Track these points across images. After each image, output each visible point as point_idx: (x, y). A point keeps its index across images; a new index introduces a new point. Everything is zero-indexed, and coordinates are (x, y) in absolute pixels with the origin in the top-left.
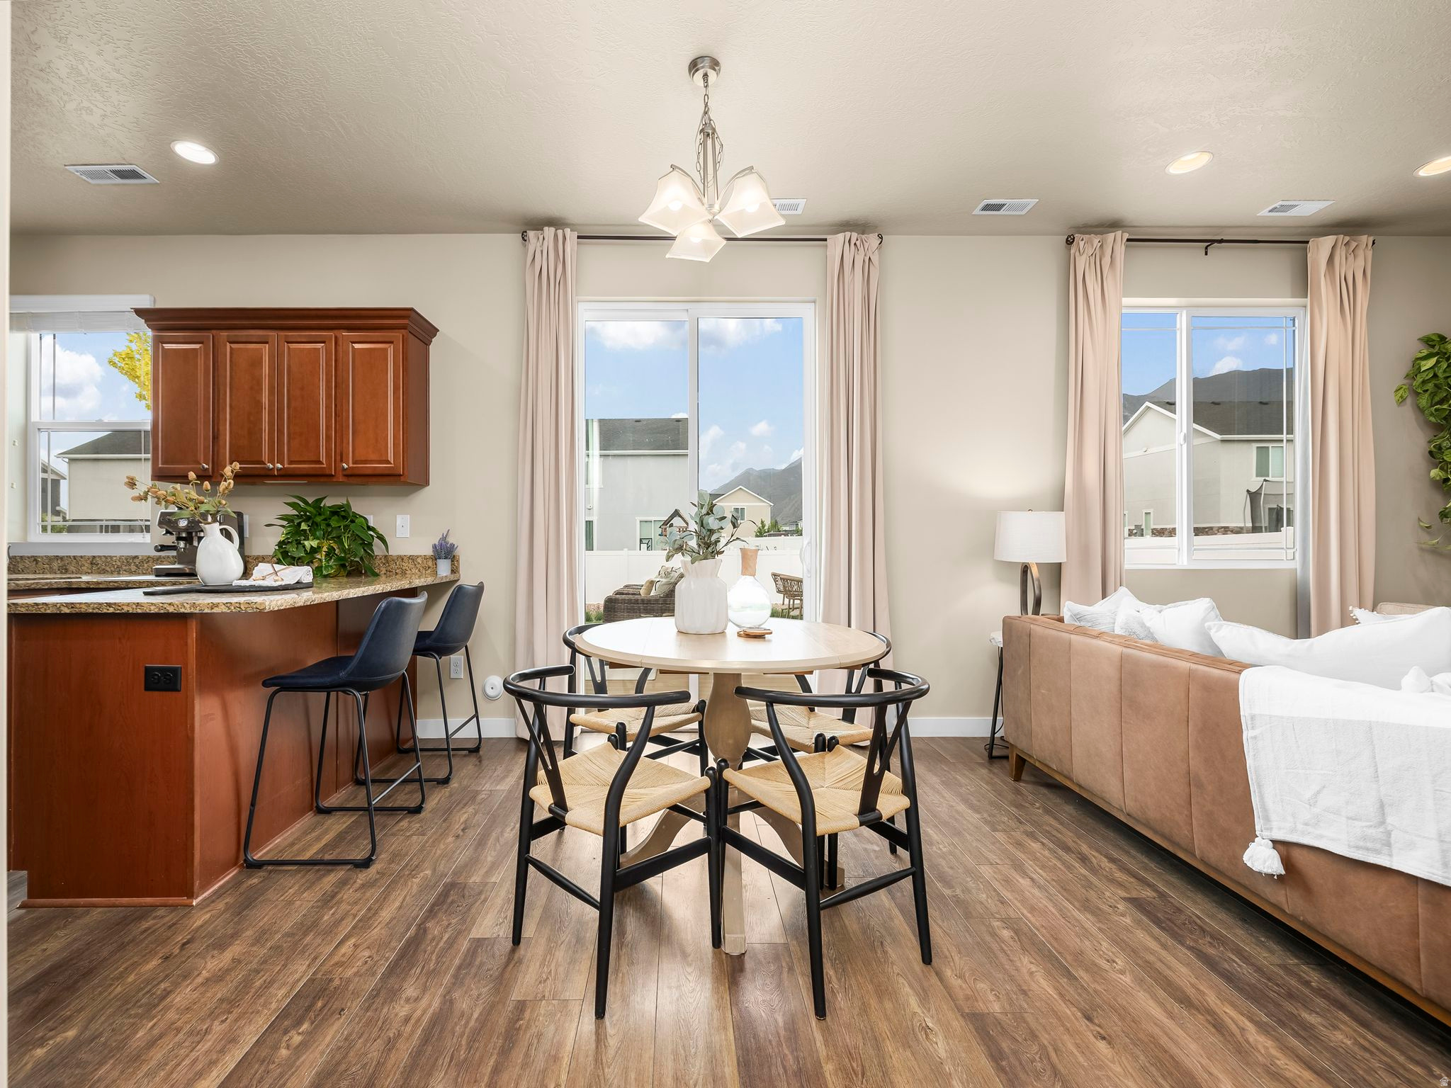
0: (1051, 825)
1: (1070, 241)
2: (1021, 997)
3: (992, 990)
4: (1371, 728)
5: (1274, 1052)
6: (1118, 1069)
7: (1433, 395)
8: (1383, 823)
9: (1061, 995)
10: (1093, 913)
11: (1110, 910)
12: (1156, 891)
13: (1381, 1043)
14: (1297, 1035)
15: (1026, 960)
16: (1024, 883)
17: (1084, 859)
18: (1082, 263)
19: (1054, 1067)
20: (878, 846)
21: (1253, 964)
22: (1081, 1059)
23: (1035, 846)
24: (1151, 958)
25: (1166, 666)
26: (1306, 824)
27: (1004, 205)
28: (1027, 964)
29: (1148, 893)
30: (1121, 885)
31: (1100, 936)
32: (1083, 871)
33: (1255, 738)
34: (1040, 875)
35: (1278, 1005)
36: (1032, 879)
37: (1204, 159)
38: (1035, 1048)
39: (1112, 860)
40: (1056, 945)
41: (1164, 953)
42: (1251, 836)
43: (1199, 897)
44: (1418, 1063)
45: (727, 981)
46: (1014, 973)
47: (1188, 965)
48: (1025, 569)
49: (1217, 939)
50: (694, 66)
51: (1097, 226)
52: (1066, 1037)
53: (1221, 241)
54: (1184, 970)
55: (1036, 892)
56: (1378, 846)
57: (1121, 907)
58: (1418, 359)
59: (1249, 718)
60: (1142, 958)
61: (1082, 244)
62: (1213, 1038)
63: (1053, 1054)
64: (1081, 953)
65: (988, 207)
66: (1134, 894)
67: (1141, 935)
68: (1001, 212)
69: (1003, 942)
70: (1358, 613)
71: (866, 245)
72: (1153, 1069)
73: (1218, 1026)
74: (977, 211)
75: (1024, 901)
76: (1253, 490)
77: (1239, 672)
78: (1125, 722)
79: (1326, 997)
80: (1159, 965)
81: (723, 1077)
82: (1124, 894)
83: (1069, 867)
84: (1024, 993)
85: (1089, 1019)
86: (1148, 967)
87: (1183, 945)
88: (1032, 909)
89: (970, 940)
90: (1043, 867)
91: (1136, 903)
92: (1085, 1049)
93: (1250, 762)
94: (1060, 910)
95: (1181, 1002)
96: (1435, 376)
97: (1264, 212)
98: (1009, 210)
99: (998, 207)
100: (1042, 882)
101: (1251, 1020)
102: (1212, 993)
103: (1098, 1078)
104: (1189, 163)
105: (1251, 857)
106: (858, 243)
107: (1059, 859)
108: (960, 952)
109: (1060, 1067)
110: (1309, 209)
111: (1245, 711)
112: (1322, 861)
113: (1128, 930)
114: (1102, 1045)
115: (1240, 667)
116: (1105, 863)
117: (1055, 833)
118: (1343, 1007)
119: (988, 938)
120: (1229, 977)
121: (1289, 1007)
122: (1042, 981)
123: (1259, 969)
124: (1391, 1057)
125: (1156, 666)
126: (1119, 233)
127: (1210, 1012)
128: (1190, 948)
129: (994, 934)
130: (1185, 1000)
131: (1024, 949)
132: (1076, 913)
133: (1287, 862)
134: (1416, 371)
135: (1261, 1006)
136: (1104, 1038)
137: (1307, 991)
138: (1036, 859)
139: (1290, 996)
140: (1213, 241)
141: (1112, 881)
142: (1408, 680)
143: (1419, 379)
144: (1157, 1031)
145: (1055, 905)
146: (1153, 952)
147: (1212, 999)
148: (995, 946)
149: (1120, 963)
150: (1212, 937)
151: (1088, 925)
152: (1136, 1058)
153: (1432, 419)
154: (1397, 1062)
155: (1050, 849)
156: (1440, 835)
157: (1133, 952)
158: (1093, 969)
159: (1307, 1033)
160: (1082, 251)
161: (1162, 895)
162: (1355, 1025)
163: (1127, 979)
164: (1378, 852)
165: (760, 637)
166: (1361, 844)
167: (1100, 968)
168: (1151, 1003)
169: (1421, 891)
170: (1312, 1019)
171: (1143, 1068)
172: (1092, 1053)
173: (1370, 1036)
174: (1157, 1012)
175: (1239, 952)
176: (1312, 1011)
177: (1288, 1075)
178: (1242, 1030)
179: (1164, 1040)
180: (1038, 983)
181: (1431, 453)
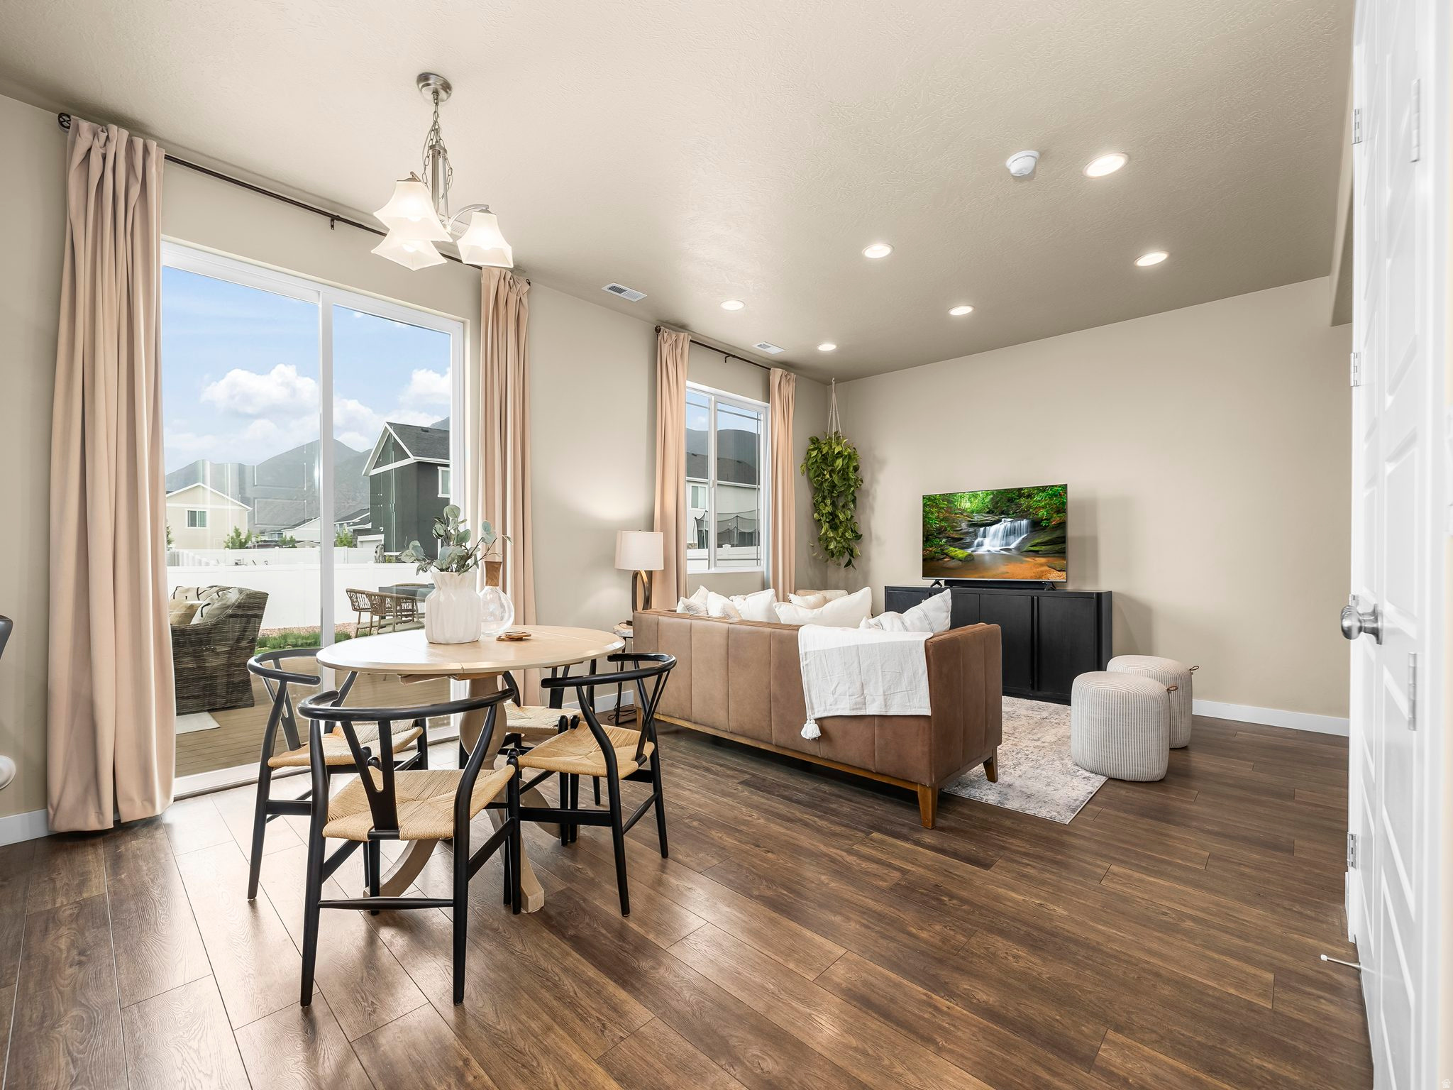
0: (681, 757)
1: (658, 330)
2: (723, 851)
3: (708, 855)
4: (858, 648)
5: (829, 825)
6: (781, 861)
7: (815, 471)
8: (863, 694)
9: (740, 841)
10: (729, 796)
11: (735, 792)
12: (749, 774)
13: (858, 805)
14: (832, 815)
15: (713, 833)
16: (687, 793)
17: (708, 770)
18: (666, 349)
19: (757, 874)
20: (584, 803)
21: (804, 793)
22: (766, 865)
23: (679, 771)
24: (766, 807)
25: (758, 632)
26: (831, 705)
27: (625, 291)
28: (715, 834)
29: (747, 777)
30: (733, 777)
31: (740, 806)
32: (712, 776)
33: (807, 665)
34: (691, 786)
35: (821, 806)
36: (689, 790)
37: (740, 306)
38: (744, 871)
39: (721, 765)
40: (723, 819)
41: (769, 802)
42: (804, 720)
43: (769, 770)
44: (871, 807)
45: (544, 928)
46: (712, 841)
47: (781, 804)
48: (636, 575)
49: (786, 787)
50: (424, 78)
51: (673, 325)
52: (754, 859)
53: (734, 356)
54: (781, 806)
55: (696, 796)
56: (860, 706)
57: (740, 787)
58: (810, 450)
59: (804, 655)
60: (762, 808)
61: (666, 334)
62: (808, 831)
63: (753, 869)
64: (736, 818)
65: (613, 288)
66: (741, 780)
67: (755, 798)
68: (621, 295)
69: (696, 828)
70: (792, 596)
71: (519, 286)
72: (794, 855)
73: (806, 824)
74: (605, 288)
75: (693, 803)
76: (698, 518)
77: (798, 630)
78: (731, 672)
79: (833, 795)
80: (771, 809)
81: (591, 979)
82: (737, 781)
83: (704, 777)
84: (723, 848)
85: (758, 846)
86: (766, 811)
87: (774, 795)
88: (700, 806)
89: (679, 835)
90: (690, 781)
91: (744, 783)
92: (765, 860)
93: (804, 679)
94: (714, 801)
95: (788, 821)
96: (816, 461)
97: (755, 346)
98: (627, 295)
99: (620, 291)
100: (696, 789)
101: (816, 817)
102: (797, 812)
103: (777, 869)
104: (732, 306)
105: (806, 732)
106: (512, 281)
107: (696, 773)
108: (679, 844)
109: (760, 873)
110: (774, 351)
111: (801, 651)
112: (838, 721)
113: (749, 798)
114: (770, 855)
115: (797, 628)
116: (719, 768)
117: (684, 760)
118: (840, 797)
119: (688, 830)
120: (798, 802)
121: (824, 804)
122: (727, 839)
123: (807, 794)
124: (863, 809)
125: (751, 633)
126: (686, 334)
127: (801, 820)
128: (778, 796)
129: (690, 827)
130: (789, 820)
131: (709, 828)
132: (722, 799)
133: (822, 729)
134: (808, 457)
135: (816, 809)
136: (769, 852)
137: (826, 796)
138: (684, 778)
139: (823, 800)
140: (730, 355)
141: (728, 776)
142: (863, 623)
143: (810, 462)
144: (786, 838)
145: (710, 799)
146: (765, 804)
147: (798, 814)
148: (694, 833)
149: (755, 815)
150: (783, 787)
151: (731, 803)
152: (786, 853)
153: (815, 485)
154: (865, 810)
155: (687, 770)
156: (884, 692)
157: (756, 807)
158: (745, 823)
159: (835, 813)
160: (665, 340)
161: (753, 775)
162: (846, 802)
163: (762, 821)
164: (860, 709)
165: (520, 639)
166: (855, 707)
167: (749, 821)
168: (778, 827)
169: (876, 721)
170: (834, 806)
171: (791, 856)
172: (768, 860)
173: (853, 804)
174: (783, 830)
175: (797, 790)
176: (832, 803)
177: (838, 832)
178: (814, 822)
179: (791, 840)
180: (726, 841)
181: (814, 504)
